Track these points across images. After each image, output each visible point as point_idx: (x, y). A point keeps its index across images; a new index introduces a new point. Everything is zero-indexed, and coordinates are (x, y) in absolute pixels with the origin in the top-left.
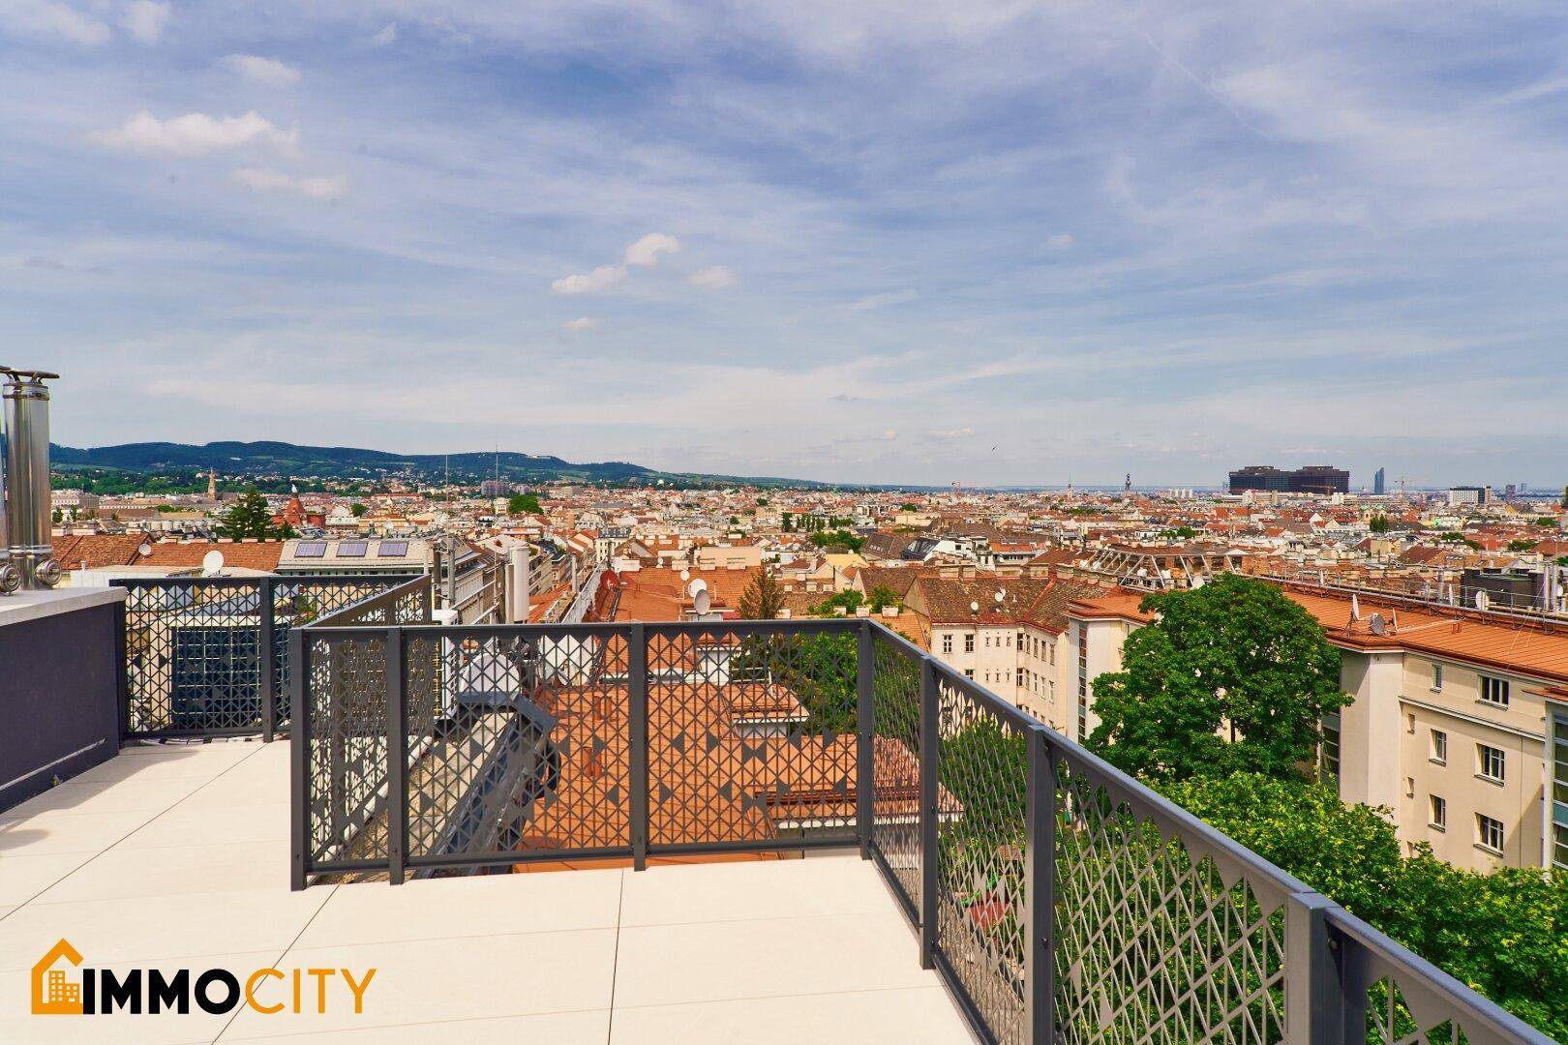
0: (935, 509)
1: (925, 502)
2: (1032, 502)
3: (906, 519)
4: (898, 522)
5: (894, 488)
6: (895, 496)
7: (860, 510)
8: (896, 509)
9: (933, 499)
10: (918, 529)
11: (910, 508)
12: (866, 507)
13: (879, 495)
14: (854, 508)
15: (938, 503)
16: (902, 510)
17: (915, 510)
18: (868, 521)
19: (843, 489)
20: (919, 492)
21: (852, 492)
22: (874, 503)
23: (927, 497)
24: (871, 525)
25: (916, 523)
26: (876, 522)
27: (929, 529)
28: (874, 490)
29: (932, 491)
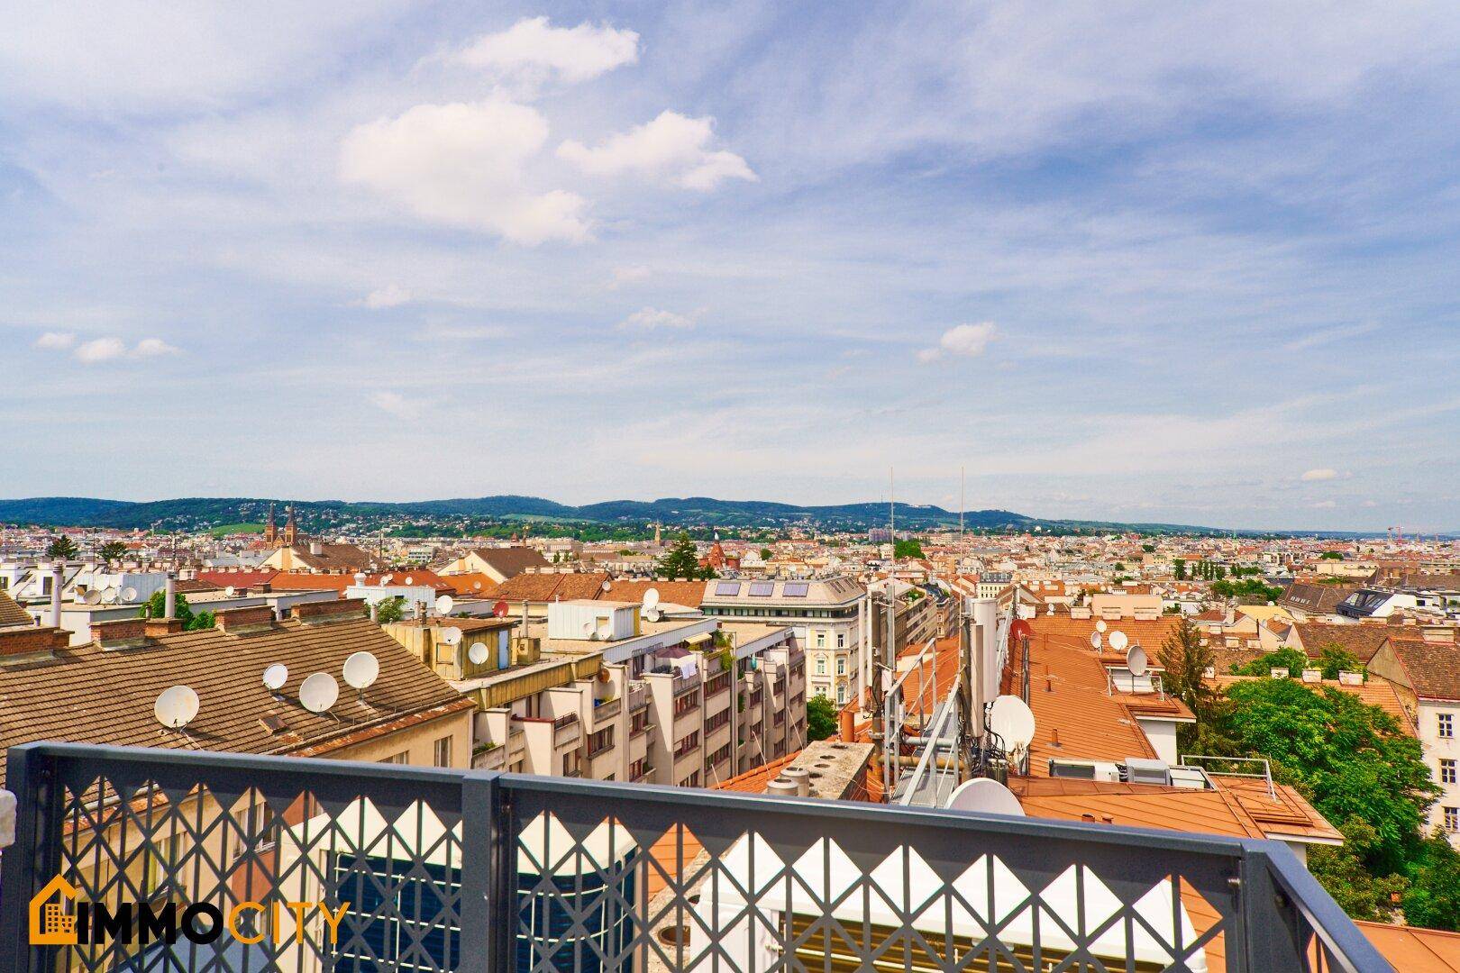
0: (1369, 558)
1: (1352, 550)
3: (1327, 568)
4: (1319, 571)
5: (1307, 535)
6: (1312, 542)
7: (1267, 558)
8: (1314, 557)
9: (1362, 547)
10: (1348, 580)
11: (1334, 555)
12: (1275, 554)
13: (1289, 541)
14: (1260, 555)
15: (1372, 551)
16: (1324, 558)
17: (1341, 559)
18: (1281, 569)
19: (1242, 535)
20: (1343, 538)
21: (1254, 538)
22: (1285, 550)
23: (1354, 544)
24: (1285, 574)
25: (1345, 573)
26: (1290, 570)
27: (1371, 580)
28: (1282, 536)
29: (1358, 538)
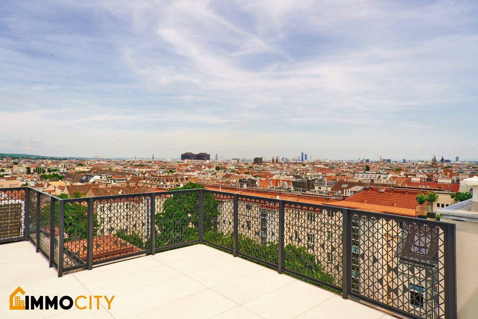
0: (90, 165)
1: (86, 163)
2: (124, 163)
3: (78, 169)
4: (76, 170)
5: (73, 158)
6: (74, 161)
7: (60, 166)
8: (75, 165)
9: (88, 162)
10: (84, 172)
11: (81, 165)
12: (62, 165)
13: (67, 161)
14: (58, 165)
15: (91, 163)
16: (77, 166)
17: (82, 166)
18: (64, 169)
19: (52, 159)
20: (84, 160)
21: (56, 160)
22: (66, 163)
23: (86, 161)
24: (65, 171)
25: (83, 170)
26: (67, 170)
27: (89, 172)
28: (65, 159)
29: (88, 159)
